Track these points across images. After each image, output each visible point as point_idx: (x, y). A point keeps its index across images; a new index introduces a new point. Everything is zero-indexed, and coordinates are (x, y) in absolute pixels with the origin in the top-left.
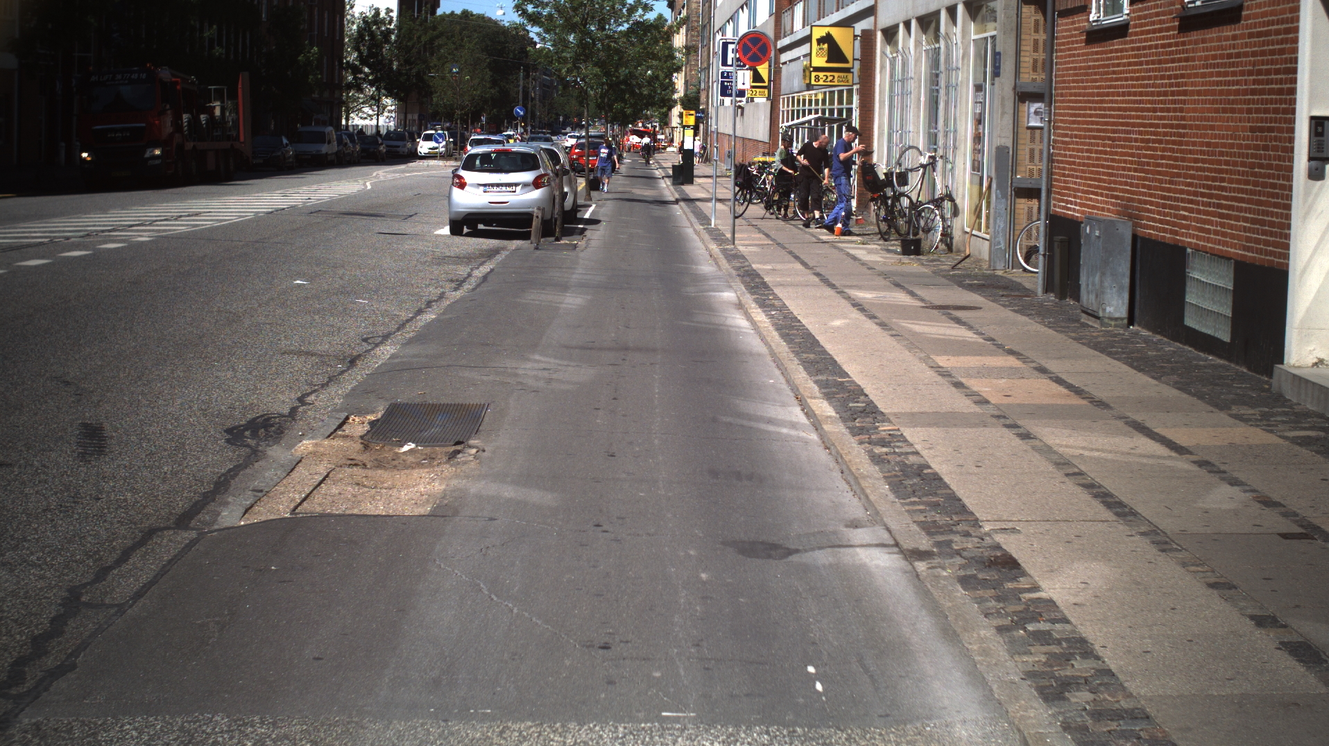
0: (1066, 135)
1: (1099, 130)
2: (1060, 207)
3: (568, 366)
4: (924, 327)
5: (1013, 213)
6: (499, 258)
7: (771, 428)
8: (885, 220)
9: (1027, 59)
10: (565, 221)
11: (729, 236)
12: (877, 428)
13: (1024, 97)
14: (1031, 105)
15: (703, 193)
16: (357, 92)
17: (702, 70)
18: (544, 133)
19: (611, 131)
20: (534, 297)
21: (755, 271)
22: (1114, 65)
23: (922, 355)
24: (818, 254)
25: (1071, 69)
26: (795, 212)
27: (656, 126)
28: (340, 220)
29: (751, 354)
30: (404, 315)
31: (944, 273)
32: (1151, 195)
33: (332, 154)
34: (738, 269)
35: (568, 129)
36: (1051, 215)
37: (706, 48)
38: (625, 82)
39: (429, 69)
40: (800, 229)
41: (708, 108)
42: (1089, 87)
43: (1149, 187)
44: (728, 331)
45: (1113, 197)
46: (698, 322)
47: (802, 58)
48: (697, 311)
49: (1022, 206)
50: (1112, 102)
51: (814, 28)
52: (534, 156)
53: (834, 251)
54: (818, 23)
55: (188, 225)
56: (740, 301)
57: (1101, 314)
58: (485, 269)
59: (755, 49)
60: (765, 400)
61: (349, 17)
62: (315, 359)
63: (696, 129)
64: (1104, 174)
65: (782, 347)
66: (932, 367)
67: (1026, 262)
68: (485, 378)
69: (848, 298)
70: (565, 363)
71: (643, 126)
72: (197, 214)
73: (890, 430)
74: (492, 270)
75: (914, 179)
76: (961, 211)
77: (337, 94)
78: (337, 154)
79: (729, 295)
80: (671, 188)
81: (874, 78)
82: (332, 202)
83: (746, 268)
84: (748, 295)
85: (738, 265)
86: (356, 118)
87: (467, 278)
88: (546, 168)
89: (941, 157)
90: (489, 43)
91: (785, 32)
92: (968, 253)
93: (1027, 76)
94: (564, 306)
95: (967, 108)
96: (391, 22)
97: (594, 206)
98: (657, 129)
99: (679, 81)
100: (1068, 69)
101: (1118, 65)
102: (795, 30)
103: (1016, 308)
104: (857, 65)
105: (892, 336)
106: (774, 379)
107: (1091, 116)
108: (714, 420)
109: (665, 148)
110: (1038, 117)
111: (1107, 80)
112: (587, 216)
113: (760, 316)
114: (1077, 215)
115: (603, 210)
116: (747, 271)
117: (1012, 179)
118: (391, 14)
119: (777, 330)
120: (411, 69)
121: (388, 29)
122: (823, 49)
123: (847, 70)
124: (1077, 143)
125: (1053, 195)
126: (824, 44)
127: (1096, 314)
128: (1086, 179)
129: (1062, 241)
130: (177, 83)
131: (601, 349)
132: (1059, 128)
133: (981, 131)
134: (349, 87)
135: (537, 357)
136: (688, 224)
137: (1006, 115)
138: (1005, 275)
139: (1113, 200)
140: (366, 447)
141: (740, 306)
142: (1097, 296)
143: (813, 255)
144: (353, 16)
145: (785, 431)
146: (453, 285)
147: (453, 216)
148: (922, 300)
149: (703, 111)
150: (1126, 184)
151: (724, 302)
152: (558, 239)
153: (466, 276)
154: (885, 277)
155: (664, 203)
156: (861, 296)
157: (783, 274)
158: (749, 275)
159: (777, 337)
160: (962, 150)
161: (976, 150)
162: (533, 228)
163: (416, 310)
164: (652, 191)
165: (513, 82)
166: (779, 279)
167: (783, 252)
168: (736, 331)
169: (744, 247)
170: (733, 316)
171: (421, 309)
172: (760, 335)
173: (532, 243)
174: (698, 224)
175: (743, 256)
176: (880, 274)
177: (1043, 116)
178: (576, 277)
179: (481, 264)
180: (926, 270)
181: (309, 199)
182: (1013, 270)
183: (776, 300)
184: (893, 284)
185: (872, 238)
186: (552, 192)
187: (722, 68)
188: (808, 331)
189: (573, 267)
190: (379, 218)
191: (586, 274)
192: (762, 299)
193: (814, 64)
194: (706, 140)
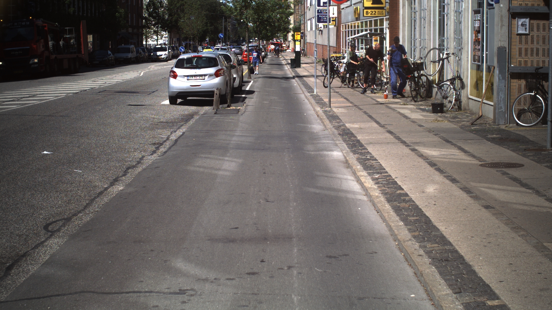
3: (206, 280)
5: (509, 88)
6: (191, 122)
8: (415, 90)
11: (326, 100)
13: (514, 15)
14: (519, 20)
15: (306, 72)
16: (149, 29)
17: (301, 15)
19: (262, 44)
20: (202, 163)
21: (349, 129)
24: (382, 114)
26: (357, 83)
29: (376, 237)
31: (468, 128)
33: (133, 58)
34: (337, 128)
35: (244, 43)
37: (303, 6)
38: (266, 21)
39: (180, 18)
41: (305, 32)
47: (353, 5)
49: (514, 84)
52: (215, 59)
53: (390, 110)
55: (20, 104)
58: (179, 133)
63: (300, 41)
67: (519, 120)
69: (421, 156)
71: (276, 41)
74: (184, 133)
76: (466, 86)
77: (140, 30)
78: (136, 57)
79: (337, 154)
80: (290, 70)
81: (399, 11)
82: (118, 84)
83: (342, 128)
84: (351, 154)
85: (336, 124)
86: (150, 41)
87: (165, 141)
88: (223, 64)
89: (453, 54)
92: (480, 114)
95: (468, 24)
97: (252, 81)
98: (282, 42)
99: (292, 18)
104: (388, 6)
105: (486, 207)
109: (286, 50)
110: (524, 28)
112: (247, 89)
115: (257, 84)
116: (344, 130)
117: (508, 67)
120: (172, 18)
123: (382, 8)
130: (45, 26)
133: (480, 37)
134: (145, 27)
136: (301, 92)
137: (504, 27)
138: (507, 129)
141: (347, 164)
143: (379, 113)
146: (153, 148)
147: (171, 94)
149: (303, 33)
152: (229, 106)
153: (165, 139)
154: (434, 133)
155: (287, 78)
156: (430, 154)
157: (368, 133)
158: (347, 134)
159: (392, 213)
160: (466, 49)
161: (476, 49)
162: (215, 99)
163: (114, 178)
164: (281, 72)
165: (220, 24)
166: (367, 138)
167: (361, 113)
168: (353, 199)
169: (337, 109)
170: (345, 177)
171: (118, 177)
172: (374, 205)
173: (214, 109)
174: (307, 92)
175: (338, 116)
176: (430, 131)
177: (528, 27)
178: (235, 140)
179: (179, 128)
180: (455, 126)
181: (106, 83)
182: (511, 125)
183: (373, 160)
184: (444, 140)
185: (406, 100)
186: (226, 78)
187: (318, 8)
188: (414, 202)
189: (234, 129)
190: (135, 94)
191: (242, 136)
192: (362, 159)
193: (366, 5)
194: (305, 46)
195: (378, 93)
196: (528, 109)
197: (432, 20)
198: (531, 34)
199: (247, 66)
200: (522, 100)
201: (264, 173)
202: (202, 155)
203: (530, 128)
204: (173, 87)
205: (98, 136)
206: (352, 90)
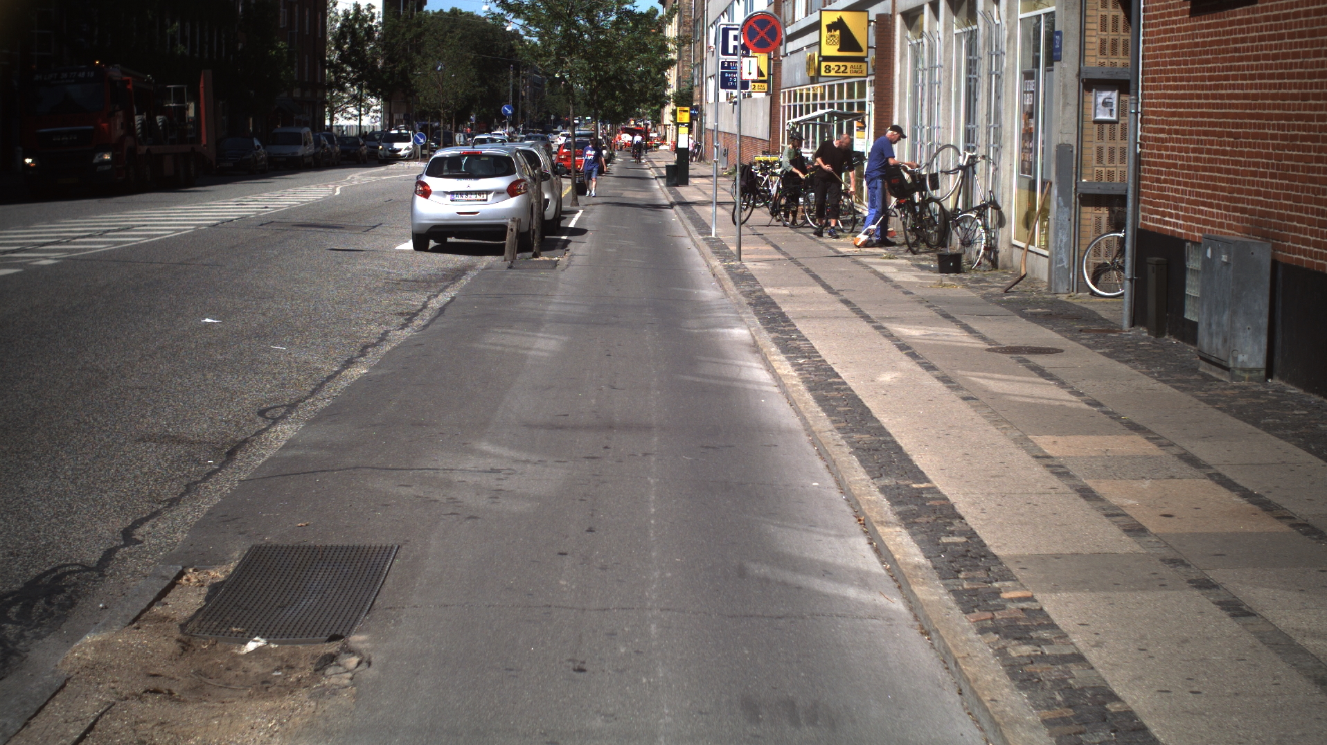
0: (1162, 131)
1: (1211, 124)
2: (1152, 220)
3: (527, 461)
4: (1002, 384)
5: (1078, 224)
6: (464, 281)
7: (830, 587)
8: (913, 230)
9: (1094, 39)
10: (544, 233)
11: (733, 248)
12: (997, 593)
13: (1090, 84)
14: (1098, 94)
15: (698, 195)
16: (339, 91)
17: (695, 65)
18: (534, 132)
19: (602, 131)
20: (498, 340)
21: (769, 297)
22: (1235, 41)
23: (1017, 434)
24: (841, 272)
25: (1168, 47)
26: (804, 218)
27: (648, 124)
28: (291, 233)
29: (780, 431)
30: (329, 368)
31: (996, 298)
32: (1300, 209)
33: (309, 156)
34: (748, 295)
35: (559, 128)
36: (1138, 229)
37: (699, 43)
38: (614, 77)
39: (413, 67)
40: (812, 238)
41: (702, 105)
42: (1197, 70)
43: (1297, 199)
44: (745, 389)
45: (1235, 209)
46: (704, 376)
47: (805, 49)
48: (703, 358)
49: (1088, 216)
50: (1233, 87)
51: (823, 13)
52: (508, 160)
53: (858, 267)
54: (828, 7)
55: (109, 242)
56: (755, 342)
57: (1231, 364)
58: (444, 298)
59: (762, 33)
60: (812, 524)
61: (332, 15)
62: (180, 449)
63: (690, 126)
64: (1221, 180)
65: (822, 422)
66: (1037, 457)
67: (1095, 284)
68: (403, 491)
69: (890, 336)
70: (524, 456)
71: (635, 124)
72: (128, 229)
73: (1020, 600)
74: (453, 299)
75: (950, 184)
76: (1007, 220)
77: (319, 94)
78: (314, 156)
79: (740, 333)
80: (665, 189)
81: (893, 68)
82: (292, 211)
83: (758, 294)
84: (765, 333)
85: (747, 289)
86: (341, 119)
87: (421, 310)
88: (523, 172)
89: (983, 157)
90: (478, 41)
91: (785, 22)
92: (1022, 272)
93: (1093, 60)
94: (532, 353)
95: (1014, 99)
96: (372, 18)
97: (581, 211)
98: (650, 127)
99: (672, 75)
100: (1161, 48)
101: (1243, 40)
102: (796, 20)
103: (1107, 350)
104: (872, 55)
105: (965, 399)
106: (819, 481)
107: (1199, 106)
108: (742, 572)
109: (658, 146)
110: (1107, 109)
111: (1225, 60)
112: (572, 225)
113: (785, 367)
114: (1179, 230)
115: (590, 217)
116: (760, 297)
117: (1076, 184)
118: (373, 11)
119: (811, 390)
120: (394, 67)
121: (369, 25)
122: (834, 36)
123: (861, 60)
124: (1178, 141)
125: (1141, 205)
126: (835, 31)
127: (1224, 364)
128: (1193, 185)
129: (1158, 264)
130: (128, 82)
131: (575, 428)
132: (1150, 121)
133: (1033, 126)
134: (331, 86)
135: (485, 446)
136: (685, 233)
137: (1069, 107)
138: (1070, 300)
139: (1238, 214)
140: (186, 646)
141: (755, 348)
142: (1225, 341)
143: (835, 273)
144: (336, 14)
145: (852, 592)
146: (402, 320)
147: (417, 229)
148: (984, 339)
149: (696, 108)
150: (1258, 193)
151: (736, 342)
152: (536, 256)
153: (420, 307)
154: (928, 304)
155: (657, 207)
156: (907, 334)
157: (803, 302)
158: (763, 304)
159: (812, 403)
160: (1009, 148)
161: (1026, 148)
162: (507, 242)
163: (346, 359)
164: (644, 194)
165: (503, 81)
166: (799, 309)
167: (799, 270)
168: (755, 390)
169: (753, 263)
170: (749, 364)
171: (352, 358)
172: (788, 397)
173: (505, 260)
174: (696, 233)
175: (752, 276)
176: (921, 301)
177: (1115, 107)
178: (552, 309)
179: (442, 291)
180: (974, 295)
181: (266, 208)
182: (1080, 294)
183: (800, 340)
184: (941, 315)
185: (897, 251)
186: (530, 200)
187: (723, 58)
188: (852, 391)
189: (550, 293)
190: (337, 230)
191: (565, 303)
192: (782, 338)
193: (824, 54)
194: (700, 138)
195: (845, 237)
196: (1113, 264)
197: (953, 89)
198: (1121, 122)
199: (570, 180)
200: (1103, 246)
201: (609, 355)
202: (496, 330)
203: (1115, 300)
204: (421, 216)
205: (292, 300)
206: (792, 231)
